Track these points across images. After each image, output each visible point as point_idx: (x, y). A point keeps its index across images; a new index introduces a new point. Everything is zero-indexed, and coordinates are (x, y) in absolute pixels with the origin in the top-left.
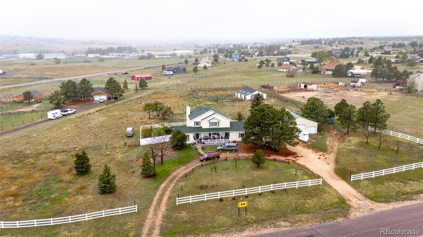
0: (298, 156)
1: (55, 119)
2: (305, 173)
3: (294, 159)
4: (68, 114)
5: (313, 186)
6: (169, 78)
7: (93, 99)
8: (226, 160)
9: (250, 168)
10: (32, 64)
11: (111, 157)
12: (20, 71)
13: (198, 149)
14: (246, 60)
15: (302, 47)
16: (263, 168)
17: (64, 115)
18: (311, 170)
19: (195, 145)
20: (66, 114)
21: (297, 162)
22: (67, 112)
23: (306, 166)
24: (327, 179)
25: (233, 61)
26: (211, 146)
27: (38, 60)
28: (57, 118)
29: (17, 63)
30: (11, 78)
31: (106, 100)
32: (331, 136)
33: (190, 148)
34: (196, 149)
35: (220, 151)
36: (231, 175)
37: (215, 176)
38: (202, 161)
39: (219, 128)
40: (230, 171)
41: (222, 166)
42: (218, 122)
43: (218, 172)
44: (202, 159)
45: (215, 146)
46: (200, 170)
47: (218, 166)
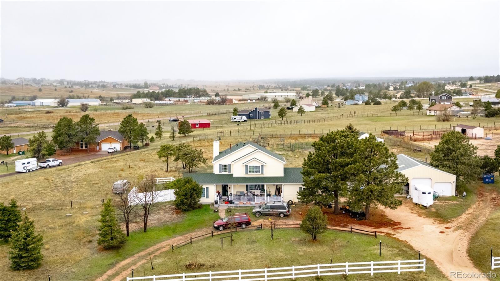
0: (402, 228)
1: (26, 172)
2: (400, 253)
3: (391, 232)
4: (48, 167)
5: (406, 274)
6: (238, 125)
7: (100, 149)
8: (260, 228)
9: (299, 241)
10: (48, 112)
11: (68, 220)
12: (26, 119)
13: (220, 211)
14: (379, 103)
15: (484, 86)
16: (321, 243)
17: (42, 168)
18: (416, 249)
19: (216, 206)
20: (45, 166)
21: (394, 236)
22: (47, 163)
23: (409, 243)
24: (441, 264)
25: (356, 104)
26: (245, 208)
27: (60, 107)
28: (29, 171)
29: (29, 111)
30: (6, 127)
31: (119, 149)
32: (482, 201)
33: (205, 210)
34: (216, 212)
35: (257, 216)
36: (255, 251)
37: (226, 251)
38: (217, 228)
39: (263, 177)
40: (258, 244)
41: (248, 238)
42: (261, 165)
43: (237, 245)
44: (217, 226)
45: (253, 208)
46: (204, 242)
47: (241, 237)
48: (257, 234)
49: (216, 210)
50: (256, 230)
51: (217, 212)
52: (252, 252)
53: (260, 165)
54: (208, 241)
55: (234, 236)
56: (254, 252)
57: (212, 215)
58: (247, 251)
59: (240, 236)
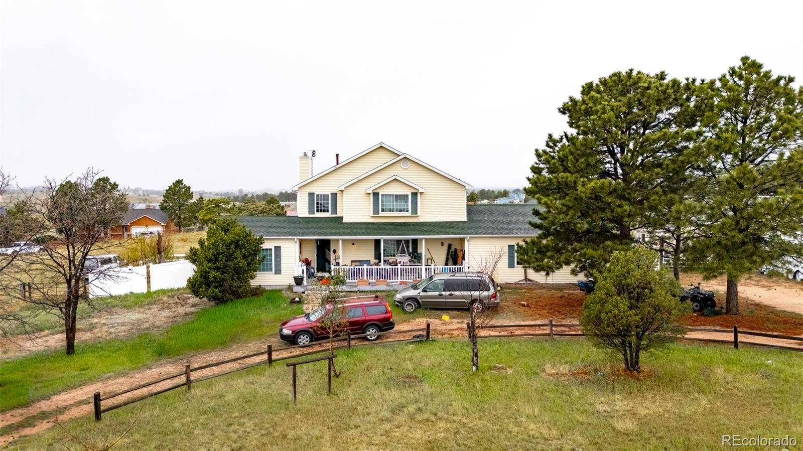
7: (130, 236)
8: (425, 337)
13: (306, 301)
19: (297, 289)
22: (14, 249)
33: (268, 299)
34: (295, 302)
35: (408, 309)
36: (426, 416)
37: (307, 414)
38: (291, 341)
39: (416, 223)
40: (427, 388)
41: (388, 365)
42: (412, 193)
43: (350, 393)
44: (290, 332)
45: (393, 293)
46: (234, 383)
47: (366, 364)
48: (418, 354)
49: (297, 299)
50: (412, 343)
51: (299, 302)
52: (412, 417)
53: (408, 192)
54: (251, 378)
55: (342, 361)
56: (419, 417)
57: (285, 309)
58: (388, 415)
59: (360, 361)
